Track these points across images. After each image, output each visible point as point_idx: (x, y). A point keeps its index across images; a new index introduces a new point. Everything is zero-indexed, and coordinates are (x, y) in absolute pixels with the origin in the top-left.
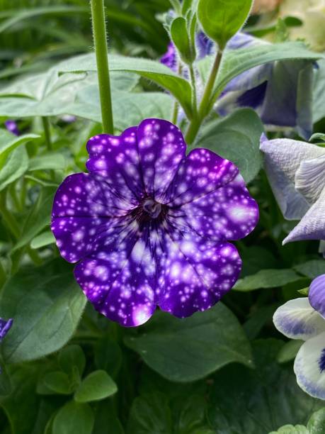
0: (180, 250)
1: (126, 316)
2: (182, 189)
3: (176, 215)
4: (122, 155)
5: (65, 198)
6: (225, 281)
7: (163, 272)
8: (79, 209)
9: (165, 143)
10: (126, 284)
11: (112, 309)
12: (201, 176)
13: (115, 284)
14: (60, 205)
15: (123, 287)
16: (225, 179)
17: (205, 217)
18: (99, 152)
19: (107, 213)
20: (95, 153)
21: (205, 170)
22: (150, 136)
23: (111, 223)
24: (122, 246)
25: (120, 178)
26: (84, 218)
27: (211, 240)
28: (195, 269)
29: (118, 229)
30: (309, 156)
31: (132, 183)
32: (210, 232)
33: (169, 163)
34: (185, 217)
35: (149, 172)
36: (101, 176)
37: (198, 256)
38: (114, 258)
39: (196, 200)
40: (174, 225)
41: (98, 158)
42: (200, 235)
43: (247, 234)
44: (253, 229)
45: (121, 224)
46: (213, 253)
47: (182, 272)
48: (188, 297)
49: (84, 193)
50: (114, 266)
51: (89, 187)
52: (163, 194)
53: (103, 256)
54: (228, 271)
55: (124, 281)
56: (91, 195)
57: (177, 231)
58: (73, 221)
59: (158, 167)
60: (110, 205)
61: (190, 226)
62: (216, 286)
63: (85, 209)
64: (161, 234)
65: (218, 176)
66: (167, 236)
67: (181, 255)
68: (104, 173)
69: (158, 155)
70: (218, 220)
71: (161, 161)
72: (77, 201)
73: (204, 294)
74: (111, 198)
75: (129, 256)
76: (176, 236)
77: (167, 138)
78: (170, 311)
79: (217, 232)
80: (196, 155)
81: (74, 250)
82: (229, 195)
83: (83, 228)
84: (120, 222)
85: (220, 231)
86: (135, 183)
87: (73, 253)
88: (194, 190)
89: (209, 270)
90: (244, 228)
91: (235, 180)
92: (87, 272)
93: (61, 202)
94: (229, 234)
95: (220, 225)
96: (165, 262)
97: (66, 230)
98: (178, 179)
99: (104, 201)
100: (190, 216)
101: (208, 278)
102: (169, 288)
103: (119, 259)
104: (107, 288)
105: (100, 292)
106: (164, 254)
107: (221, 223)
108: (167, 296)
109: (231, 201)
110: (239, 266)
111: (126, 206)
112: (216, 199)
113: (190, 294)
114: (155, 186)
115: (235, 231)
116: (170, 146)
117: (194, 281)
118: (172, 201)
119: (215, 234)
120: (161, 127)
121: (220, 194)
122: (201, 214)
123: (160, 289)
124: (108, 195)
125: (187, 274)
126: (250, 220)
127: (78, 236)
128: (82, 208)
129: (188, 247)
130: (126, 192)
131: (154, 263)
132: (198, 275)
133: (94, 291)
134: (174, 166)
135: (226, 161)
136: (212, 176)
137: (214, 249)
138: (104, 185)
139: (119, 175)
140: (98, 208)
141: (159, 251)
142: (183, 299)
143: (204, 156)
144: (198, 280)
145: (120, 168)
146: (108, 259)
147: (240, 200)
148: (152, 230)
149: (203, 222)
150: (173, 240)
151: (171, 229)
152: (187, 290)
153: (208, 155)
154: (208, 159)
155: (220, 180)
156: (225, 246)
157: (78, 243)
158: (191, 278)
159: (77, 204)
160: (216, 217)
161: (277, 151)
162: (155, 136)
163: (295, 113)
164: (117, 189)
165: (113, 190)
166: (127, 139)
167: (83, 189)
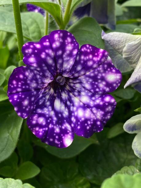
0: (80, 101)
1: (59, 143)
2: (79, 68)
3: (75, 82)
4: (44, 53)
5: (14, 82)
6: (108, 115)
7: (73, 114)
8: (24, 87)
9: (67, 43)
10: (56, 125)
11: (51, 140)
12: (89, 60)
13: (50, 126)
14: (12, 86)
15: (55, 127)
16: (103, 60)
17: (93, 82)
18: (30, 53)
19: (39, 87)
20: (28, 54)
21: (91, 56)
22: (58, 41)
23: (41, 92)
24: (48, 103)
25: (45, 66)
26: (27, 92)
27: (98, 94)
28: (91, 111)
29: (44, 94)
30: (129, 40)
31: (51, 68)
32: (97, 90)
33: (71, 55)
34: (81, 83)
35: (60, 61)
36: (33, 66)
37: (92, 103)
38: (46, 111)
39: (88, 73)
40: (74, 88)
41: (30, 56)
42: (91, 92)
43: (117, 88)
44: (119, 85)
45: (45, 92)
46: (100, 101)
47: (85, 113)
48: (90, 126)
49: (25, 78)
50: (47, 116)
51: (27, 74)
52: (68, 72)
53: (39, 111)
54: (109, 109)
55: (54, 123)
56: (29, 78)
57: (76, 91)
58: (22, 95)
59: (65, 58)
60: (40, 82)
61: (84, 88)
62: (104, 118)
63: (27, 87)
64: (67, 93)
65: (99, 59)
66: (71, 94)
67: (81, 104)
68: (35, 65)
69: (64, 51)
70: (101, 83)
71: (66, 54)
72: (22, 83)
73: (99, 123)
74: (40, 79)
75: (53, 109)
76: (76, 94)
77: (67, 40)
78: (82, 135)
79: (101, 89)
80: (85, 48)
81: (24, 111)
82: (106, 68)
83: (28, 98)
84: (45, 90)
85: (102, 88)
86: (53, 68)
87: (25, 113)
88: (86, 68)
89: (99, 110)
90: (115, 85)
91: (107, 60)
92: (34, 122)
93: (13, 85)
94: (107, 89)
95: (102, 85)
96: (73, 109)
97: (18, 100)
98: (76, 63)
99: (37, 80)
100: (84, 82)
101: (99, 114)
102: (79, 123)
103: (49, 111)
104: (47, 129)
105: (43, 132)
106: (71, 104)
107: (103, 84)
108: (79, 127)
109: (107, 72)
110: (114, 106)
111: (48, 81)
112: (99, 72)
113: (91, 124)
114: (63, 69)
115: (110, 88)
116: (70, 45)
117: (92, 117)
118: (73, 75)
119: (100, 91)
120: (63, 34)
121: (101, 69)
122: (91, 80)
123: (73, 124)
124: (38, 77)
125: (88, 113)
126: (118, 80)
127: (26, 103)
128: (25, 87)
129: (85, 99)
130: (48, 74)
131: (67, 110)
132: (94, 114)
133: (40, 132)
134: (74, 56)
135: (102, 50)
136: (95, 59)
137: (100, 99)
138: (36, 72)
139: (44, 65)
140: (34, 85)
141: (68, 103)
142: (88, 128)
143: (89, 48)
144: (94, 117)
145: (44, 61)
146: (43, 112)
147: (111, 71)
148: (62, 92)
149: (92, 85)
150: (75, 96)
151: (73, 90)
152: (89, 123)
153: (90, 48)
154: (91, 50)
155: (100, 61)
156: (106, 96)
157: (26, 107)
158: (90, 116)
159: (22, 85)
160: (100, 81)
161: (112, 39)
162: (61, 40)
163: (107, 17)
164: (43, 73)
165: (41, 74)
166: (45, 44)
167: (24, 75)
